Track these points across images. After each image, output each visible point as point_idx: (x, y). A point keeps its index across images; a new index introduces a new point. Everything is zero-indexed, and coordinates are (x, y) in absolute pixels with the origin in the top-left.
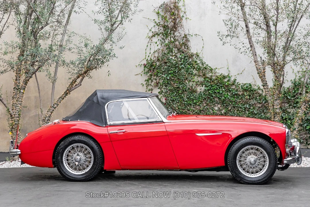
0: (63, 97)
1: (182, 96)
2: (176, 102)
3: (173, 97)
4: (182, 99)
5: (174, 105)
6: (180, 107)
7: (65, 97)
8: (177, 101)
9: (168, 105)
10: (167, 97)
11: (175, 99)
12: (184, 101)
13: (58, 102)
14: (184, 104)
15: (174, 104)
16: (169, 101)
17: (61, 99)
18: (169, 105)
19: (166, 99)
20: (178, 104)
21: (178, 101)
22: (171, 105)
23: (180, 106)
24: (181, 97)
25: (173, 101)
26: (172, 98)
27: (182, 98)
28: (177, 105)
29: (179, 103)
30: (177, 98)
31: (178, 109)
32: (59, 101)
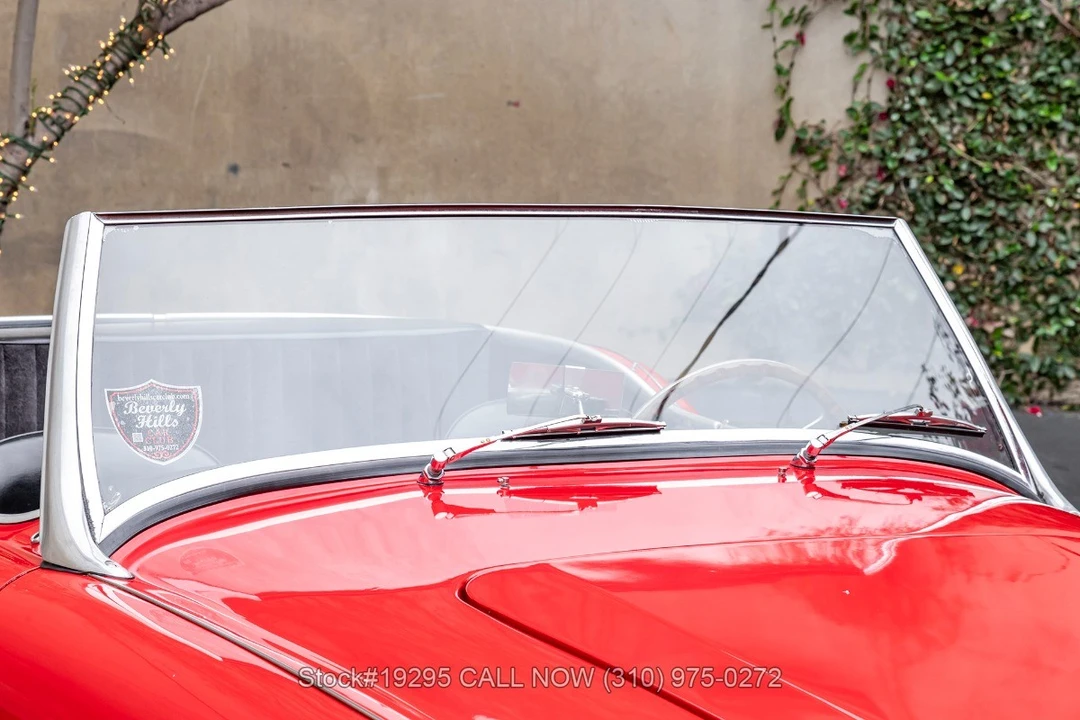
0: (110, 68)
1: (1000, 69)
2: (954, 107)
3: (940, 76)
4: (1001, 89)
5: (943, 129)
6: (979, 141)
7: (125, 68)
8: (967, 103)
9: (899, 125)
10: (900, 71)
11: (954, 87)
12: (1008, 100)
13: (65, 104)
14: (1013, 122)
15: (941, 121)
16: (912, 99)
17: (88, 81)
18: (909, 124)
19: (891, 85)
20: (969, 119)
21: (974, 100)
22: (923, 125)
23: (984, 132)
24: (991, 79)
25: (938, 98)
26: (930, 77)
27: (1003, 81)
28: (964, 125)
29: (974, 112)
30: (968, 80)
31: (970, 151)
32: (76, 96)
